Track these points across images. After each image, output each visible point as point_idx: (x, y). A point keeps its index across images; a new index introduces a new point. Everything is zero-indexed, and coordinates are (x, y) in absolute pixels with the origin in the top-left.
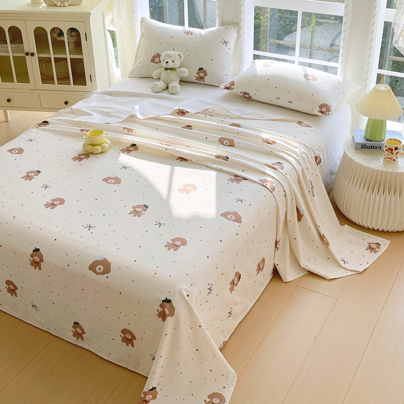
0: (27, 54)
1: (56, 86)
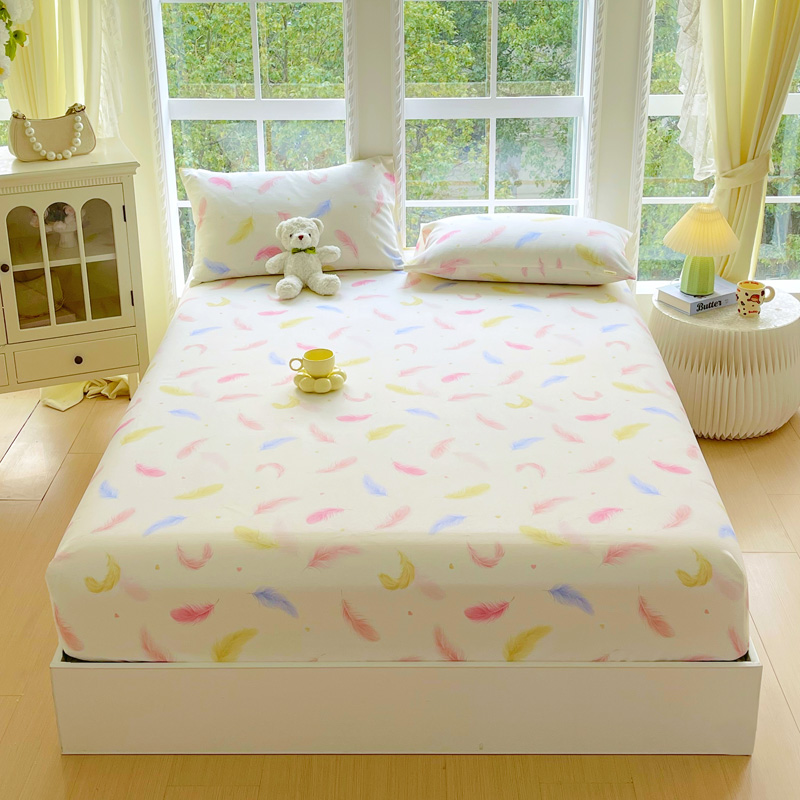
1: (55, 328)
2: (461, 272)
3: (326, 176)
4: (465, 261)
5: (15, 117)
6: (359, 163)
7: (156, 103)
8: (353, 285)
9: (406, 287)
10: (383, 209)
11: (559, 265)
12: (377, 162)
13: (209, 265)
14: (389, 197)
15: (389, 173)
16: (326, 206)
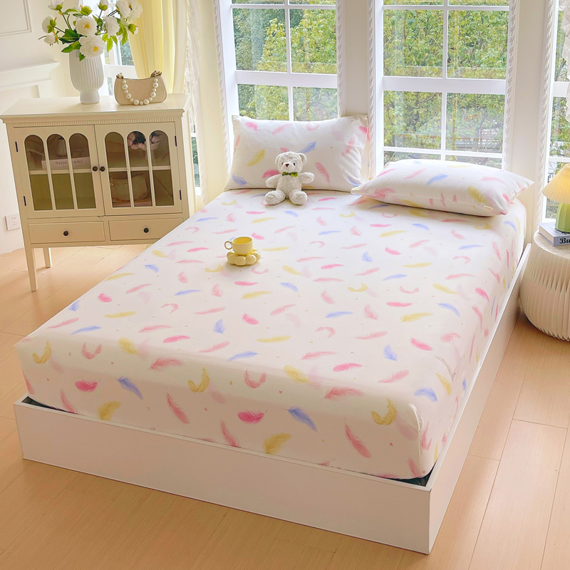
0: (95, 169)
1: (133, 209)
2: (389, 198)
3: (318, 126)
4: (392, 191)
5: (118, 77)
6: (343, 118)
7: (222, 73)
8: (320, 200)
9: (352, 205)
10: (352, 151)
11: (455, 199)
12: (356, 118)
13: (235, 179)
14: (359, 143)
15: (364, 126)
16: (312, 146)
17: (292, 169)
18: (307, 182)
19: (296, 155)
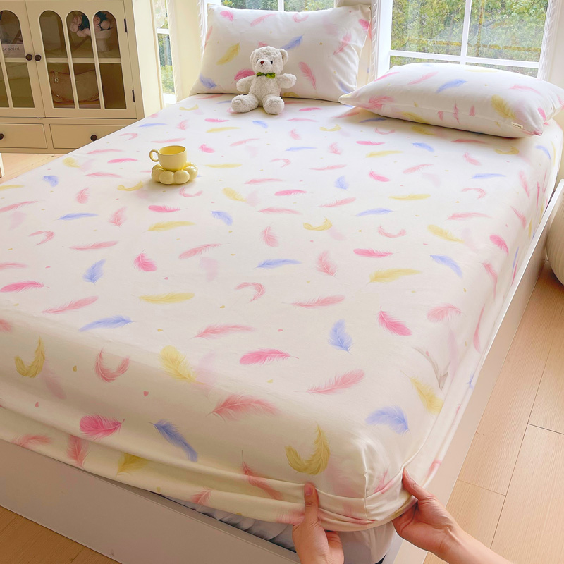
0: (29, 57)
1: (77, 110)
2: (387, 109)
3: (307, 17)
4: (390, 99)
6: (339, 8)
8: (301, 110)
9: (340, 117)
10: (346, 49)
11: (472, 112)
12: (356, 9)
13: (203, 81)
14: (357, 40)
15: (365, 20)
16: (297, 41)
17: (268, 68)
18: (287, 86)
19: (275, 51)
